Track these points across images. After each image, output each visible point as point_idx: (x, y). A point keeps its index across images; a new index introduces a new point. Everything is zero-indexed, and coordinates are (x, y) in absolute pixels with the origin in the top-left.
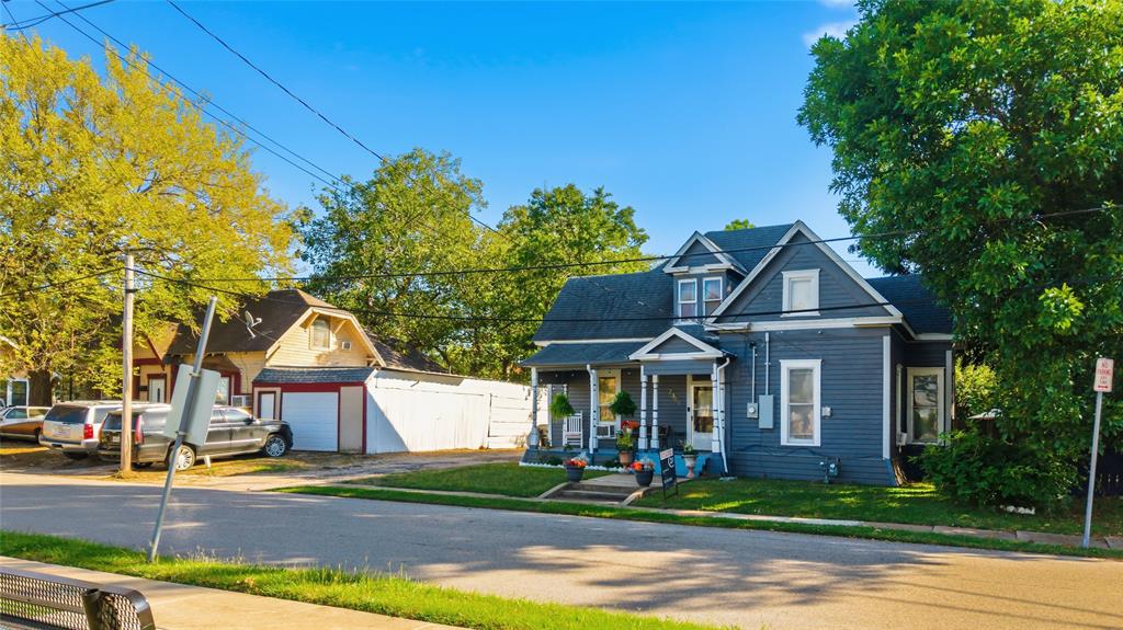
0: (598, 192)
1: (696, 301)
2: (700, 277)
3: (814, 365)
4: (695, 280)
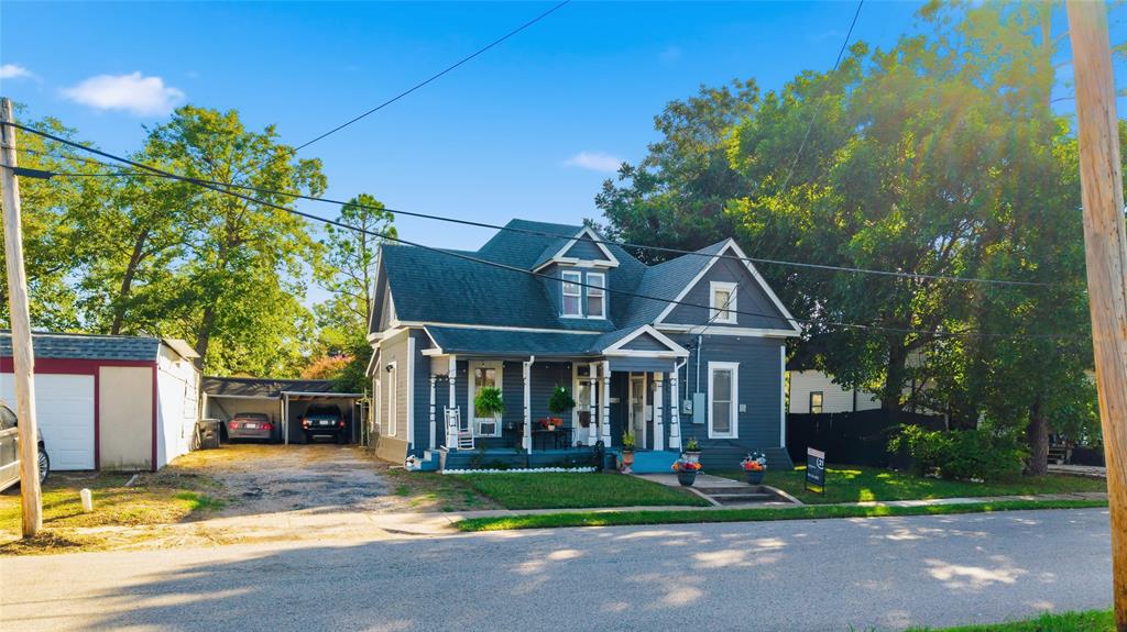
0: (269, 130)
1: (580, 295)
2: (584, 270)
3: (733, 367)
4: (579, 274)
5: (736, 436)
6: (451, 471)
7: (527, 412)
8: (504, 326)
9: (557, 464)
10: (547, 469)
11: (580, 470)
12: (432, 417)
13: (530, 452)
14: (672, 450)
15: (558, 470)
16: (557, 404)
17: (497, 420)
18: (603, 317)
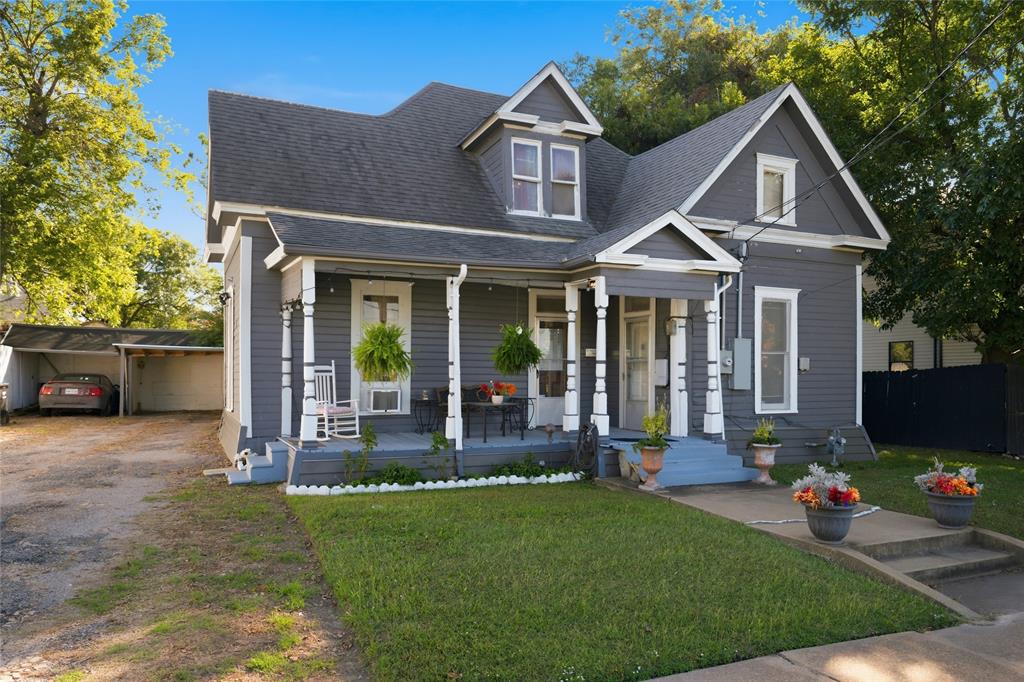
1: (540, 178)
2: (547, 139)
3: (790, 295)
4: (538, 144)
5: (794, 409)
6: (303, 490)
7: (455, 372)
8: (412, 220)
9: (512, 470)
10: (493, 480)
11: (554, 479)
12: (286, 380)
13: (459, 446)
14: (708, 437)
15: (514, 479)
16: (508, 355)
17: (401, 385)
18: (577, 217)
